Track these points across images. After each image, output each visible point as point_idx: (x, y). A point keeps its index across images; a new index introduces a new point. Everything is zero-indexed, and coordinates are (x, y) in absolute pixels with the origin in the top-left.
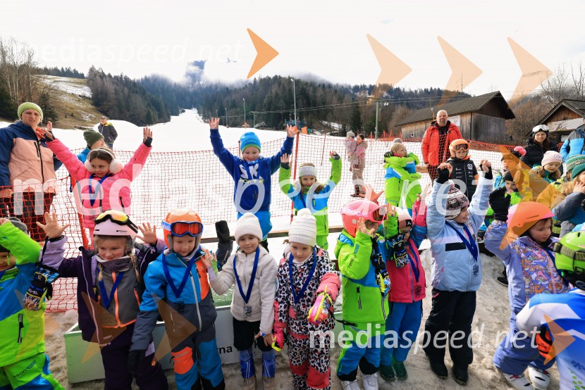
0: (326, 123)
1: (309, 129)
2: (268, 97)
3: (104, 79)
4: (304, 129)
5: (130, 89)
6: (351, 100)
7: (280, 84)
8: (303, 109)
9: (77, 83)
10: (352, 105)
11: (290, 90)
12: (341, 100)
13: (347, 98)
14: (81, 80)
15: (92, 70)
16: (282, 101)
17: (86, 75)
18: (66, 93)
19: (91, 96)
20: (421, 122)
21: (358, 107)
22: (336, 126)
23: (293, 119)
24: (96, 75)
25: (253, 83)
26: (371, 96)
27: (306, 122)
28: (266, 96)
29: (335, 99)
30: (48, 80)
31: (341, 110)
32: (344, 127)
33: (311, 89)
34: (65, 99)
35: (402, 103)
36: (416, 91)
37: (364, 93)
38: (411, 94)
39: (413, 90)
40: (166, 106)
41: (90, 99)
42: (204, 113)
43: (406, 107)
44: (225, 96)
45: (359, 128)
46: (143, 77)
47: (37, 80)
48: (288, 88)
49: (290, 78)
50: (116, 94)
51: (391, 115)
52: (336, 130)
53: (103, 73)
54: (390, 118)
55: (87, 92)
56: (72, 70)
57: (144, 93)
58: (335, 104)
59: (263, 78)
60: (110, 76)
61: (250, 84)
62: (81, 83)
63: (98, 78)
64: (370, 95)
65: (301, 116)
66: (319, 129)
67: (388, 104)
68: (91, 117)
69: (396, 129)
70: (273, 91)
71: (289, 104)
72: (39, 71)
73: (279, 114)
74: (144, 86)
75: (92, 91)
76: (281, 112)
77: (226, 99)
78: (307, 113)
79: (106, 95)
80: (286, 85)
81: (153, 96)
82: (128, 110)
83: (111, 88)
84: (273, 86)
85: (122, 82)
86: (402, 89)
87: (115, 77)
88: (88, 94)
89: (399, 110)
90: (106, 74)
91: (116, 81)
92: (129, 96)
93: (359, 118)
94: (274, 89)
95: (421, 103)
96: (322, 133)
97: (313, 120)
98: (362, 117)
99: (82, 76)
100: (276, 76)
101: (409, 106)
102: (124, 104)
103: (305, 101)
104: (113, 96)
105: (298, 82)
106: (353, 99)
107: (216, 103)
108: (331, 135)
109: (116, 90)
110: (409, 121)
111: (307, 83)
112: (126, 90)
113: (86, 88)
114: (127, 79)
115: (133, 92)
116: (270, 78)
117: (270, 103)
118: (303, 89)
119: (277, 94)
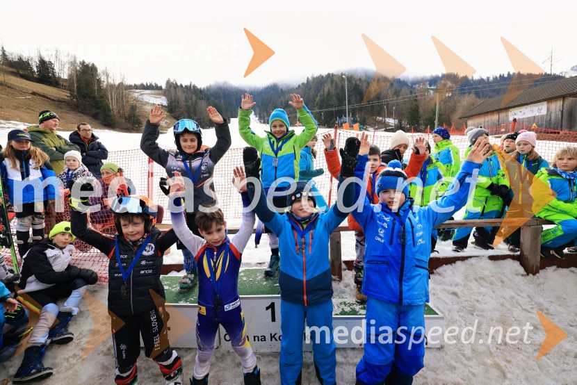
0: (381, 118)
1: (362, 126)
2: (320, 96)
3: (177, 89)
4: (356, 125)
5: (197, 96)
6: (409, 93)
7: (332, 81)
8: (356, 106)
9: (157, 94)
10: (410, 98)
11: (343, 87)
12: (397, 93)
13: (404, 90)
14: (160, 92)
15: (168, 82)
16: (334, 98)
17: (164, 87)
18: (149, 103)
19: (167, 105)
20: (492, 112)
21: (416, 100)
22: (392, 121)
23: (345, 116)
24: (170, 86)
25: (305, 82)
26: (432, 87)
27: (358, 119)
28: (319, 95)
29: (390, 92)
30: (136, 94)
31: (398, 105)
32: (400, 122)
33: (365, 85)
34: (148, 108)
35: (470, 93)
36: (488, 78)
37: (424, 84)
38: (481, 81)
39: (485, 78)
40: (227, 110)
41: (166, 107)
42: (260, 114)
43: (474, 96)
44: (279, 97)
45: (418, 123)
46: (208, 85)
47: (129, 94)
48: (341, 85)
49: (342, 74)
50: (186, 102)
51: (455, 107)
52: (392, 126)
53: (176, 83)
54: (454, 110)
55: (163, 101)
56: (153, 84)
57: (208, 99)
58: (391, 99)
59: (315, 76)
60: (181, 86)
61: (303, 84)
62: (159, 94)
63: (172, 89)
64: (430, 86)
65: (353, 112)
66: (372, 125)
67: (450, 95)
68: (166, 123)
69: (461, 121)
70: (326, 90)
71: (341, 101)
72: (130, 87)
73: (332, 111)
74: (208, 93)
75: (168, 100)
76: (334, 109)
77: (280, 100)
78: (361, 109)
79: (178, 103)
80: (338, 83)
81: (216, 101)
82: (195, 115)
83: (181, 96)
84: (325, 84)
85: (191, 90)
86: (470, 78)
87: (186, 86)
88: (165, 103)
89: (467, 100)
90: (179, 84)
91: (186, 90)
92: (196, 103)
93: (418, 112)
94: (327, 87)
95: (494, 91)
96: (376, 129)
97: (366, 116)
98: (421, 110)
99: (160, 88)
100: (329, 75)
101: (478, 95)
102: (192, 109)
103: (358, 97)
104: (183, 103)
105: (350, 78)
106: (411, 92)
107: (270, 105)
108: (386, 130)
109: (186, 98)
110: (476, 112)
111: (360, 79)
112: (194, 97)
113: (164, 98)
114: (194, 87)
115: (200, 99)
116: (322, 77)
117: (322, 101)
118: (356, 85)
119: (329, 91)
